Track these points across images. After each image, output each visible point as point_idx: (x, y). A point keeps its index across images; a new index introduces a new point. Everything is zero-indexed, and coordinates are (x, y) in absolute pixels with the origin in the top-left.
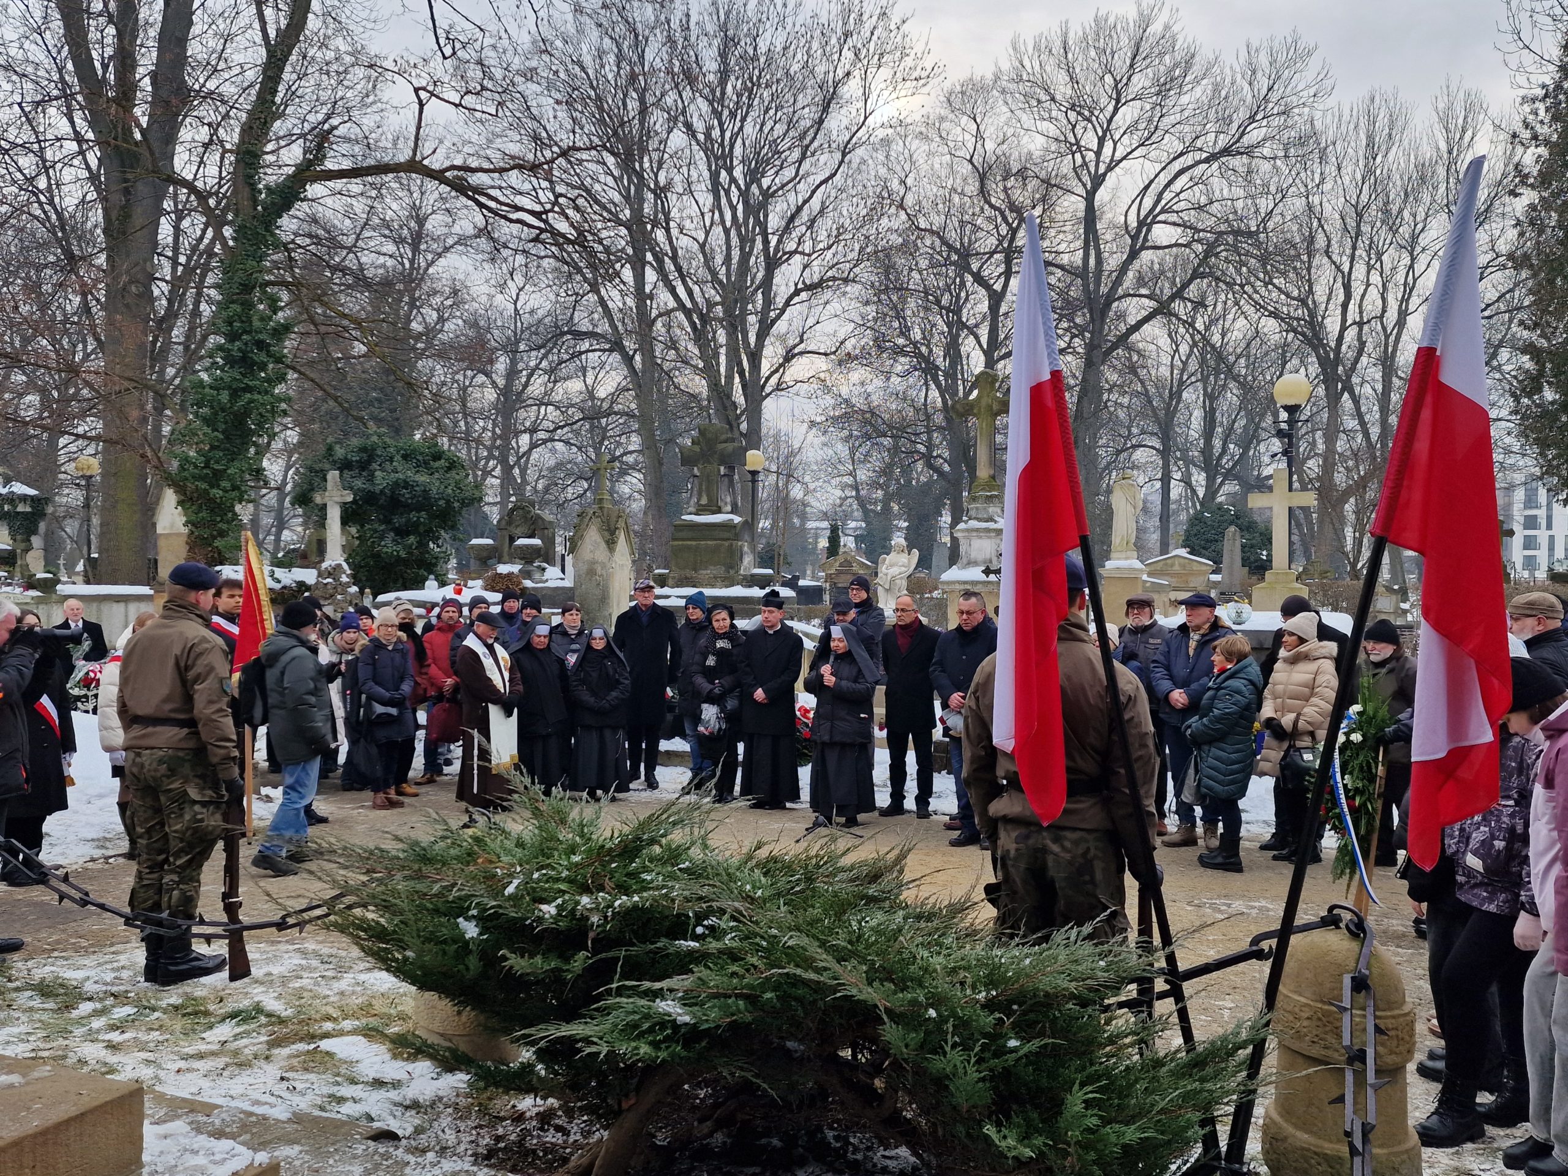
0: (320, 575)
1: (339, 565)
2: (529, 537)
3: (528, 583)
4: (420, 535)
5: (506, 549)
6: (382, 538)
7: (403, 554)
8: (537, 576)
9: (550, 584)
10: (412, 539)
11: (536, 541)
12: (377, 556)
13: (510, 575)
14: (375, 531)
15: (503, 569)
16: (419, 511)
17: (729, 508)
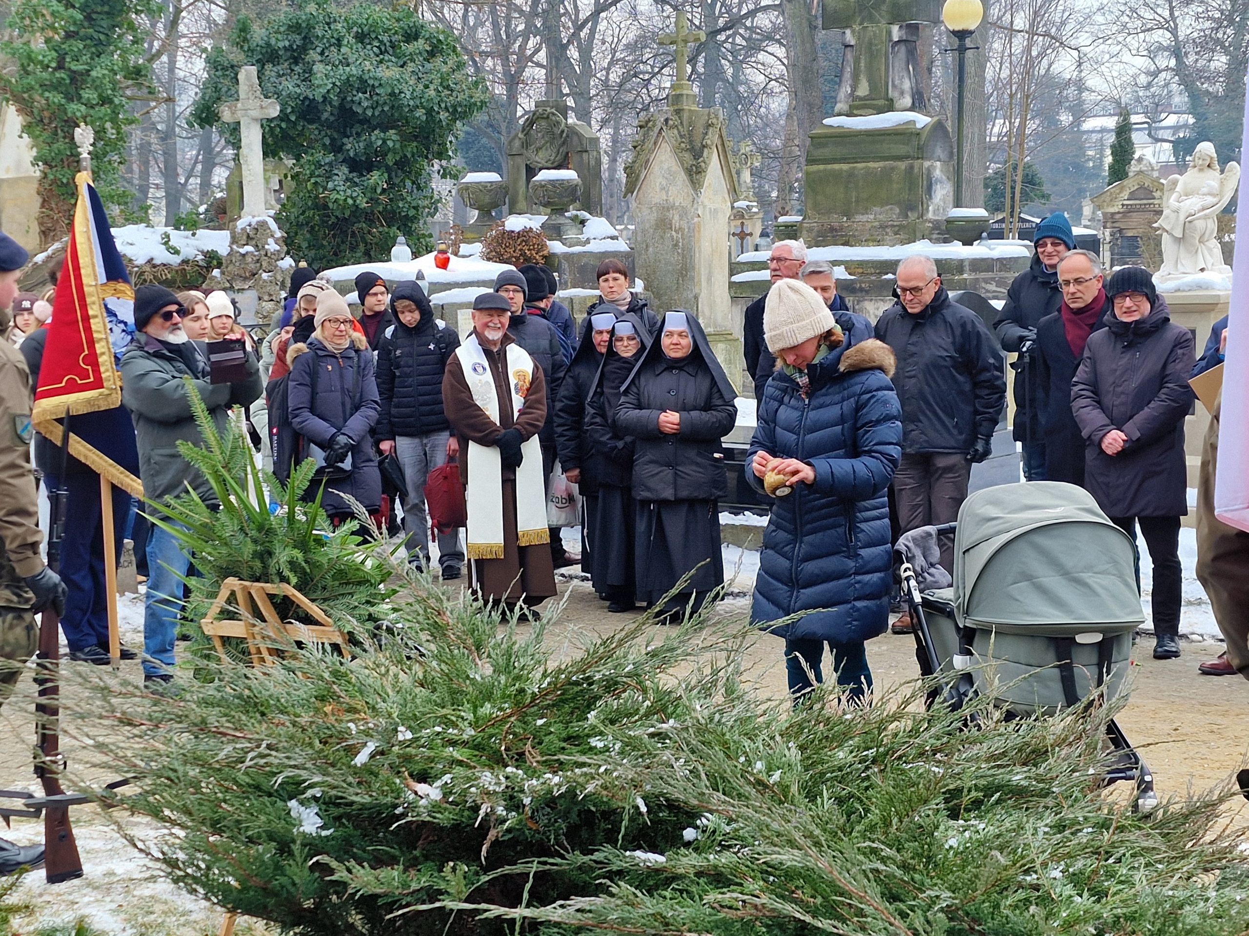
0: (234, 240)
1: (263, 224)
2: (558, 167)
3: (556, 247)
4: (388, 169)
5: (522, 189)
6: (329, 176)
7: (363, 203)
8: (571, 234)
9: (593, 247)
10: (376, 178)
11: (569, 174)
12: (322, 206)
13: (526, 232)
14: (319, 165)
15: (515, 223)
16: (384, 130)
17: (907, 101)
